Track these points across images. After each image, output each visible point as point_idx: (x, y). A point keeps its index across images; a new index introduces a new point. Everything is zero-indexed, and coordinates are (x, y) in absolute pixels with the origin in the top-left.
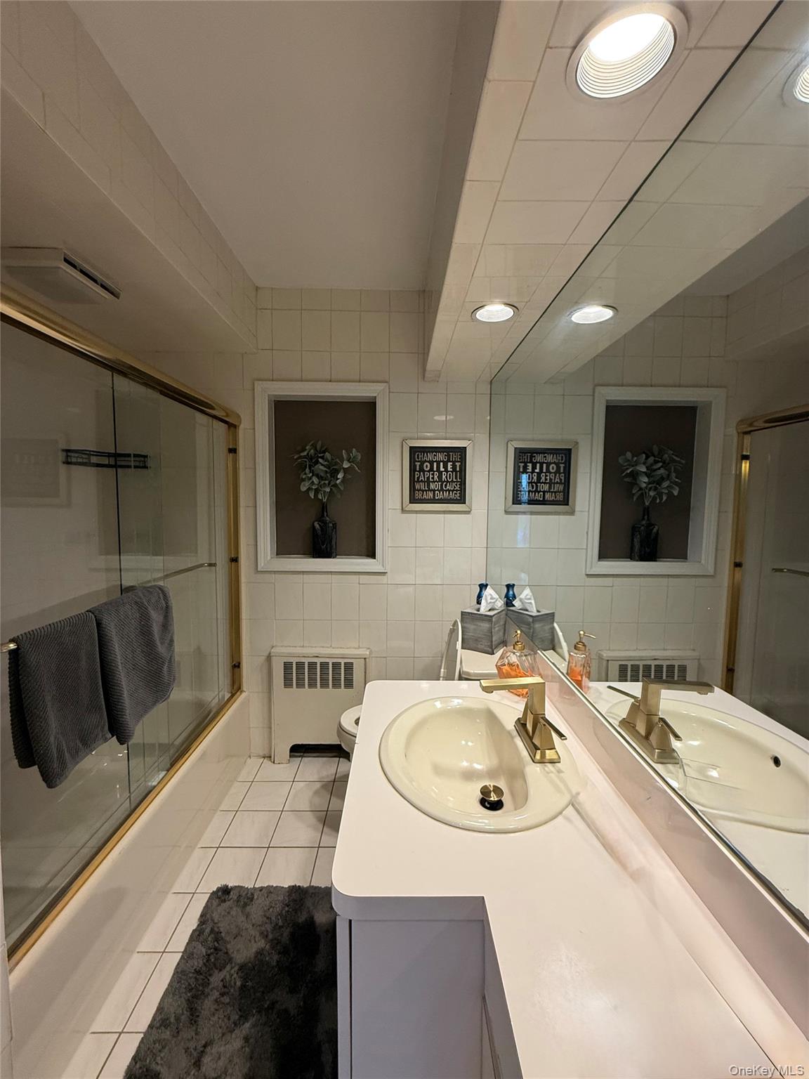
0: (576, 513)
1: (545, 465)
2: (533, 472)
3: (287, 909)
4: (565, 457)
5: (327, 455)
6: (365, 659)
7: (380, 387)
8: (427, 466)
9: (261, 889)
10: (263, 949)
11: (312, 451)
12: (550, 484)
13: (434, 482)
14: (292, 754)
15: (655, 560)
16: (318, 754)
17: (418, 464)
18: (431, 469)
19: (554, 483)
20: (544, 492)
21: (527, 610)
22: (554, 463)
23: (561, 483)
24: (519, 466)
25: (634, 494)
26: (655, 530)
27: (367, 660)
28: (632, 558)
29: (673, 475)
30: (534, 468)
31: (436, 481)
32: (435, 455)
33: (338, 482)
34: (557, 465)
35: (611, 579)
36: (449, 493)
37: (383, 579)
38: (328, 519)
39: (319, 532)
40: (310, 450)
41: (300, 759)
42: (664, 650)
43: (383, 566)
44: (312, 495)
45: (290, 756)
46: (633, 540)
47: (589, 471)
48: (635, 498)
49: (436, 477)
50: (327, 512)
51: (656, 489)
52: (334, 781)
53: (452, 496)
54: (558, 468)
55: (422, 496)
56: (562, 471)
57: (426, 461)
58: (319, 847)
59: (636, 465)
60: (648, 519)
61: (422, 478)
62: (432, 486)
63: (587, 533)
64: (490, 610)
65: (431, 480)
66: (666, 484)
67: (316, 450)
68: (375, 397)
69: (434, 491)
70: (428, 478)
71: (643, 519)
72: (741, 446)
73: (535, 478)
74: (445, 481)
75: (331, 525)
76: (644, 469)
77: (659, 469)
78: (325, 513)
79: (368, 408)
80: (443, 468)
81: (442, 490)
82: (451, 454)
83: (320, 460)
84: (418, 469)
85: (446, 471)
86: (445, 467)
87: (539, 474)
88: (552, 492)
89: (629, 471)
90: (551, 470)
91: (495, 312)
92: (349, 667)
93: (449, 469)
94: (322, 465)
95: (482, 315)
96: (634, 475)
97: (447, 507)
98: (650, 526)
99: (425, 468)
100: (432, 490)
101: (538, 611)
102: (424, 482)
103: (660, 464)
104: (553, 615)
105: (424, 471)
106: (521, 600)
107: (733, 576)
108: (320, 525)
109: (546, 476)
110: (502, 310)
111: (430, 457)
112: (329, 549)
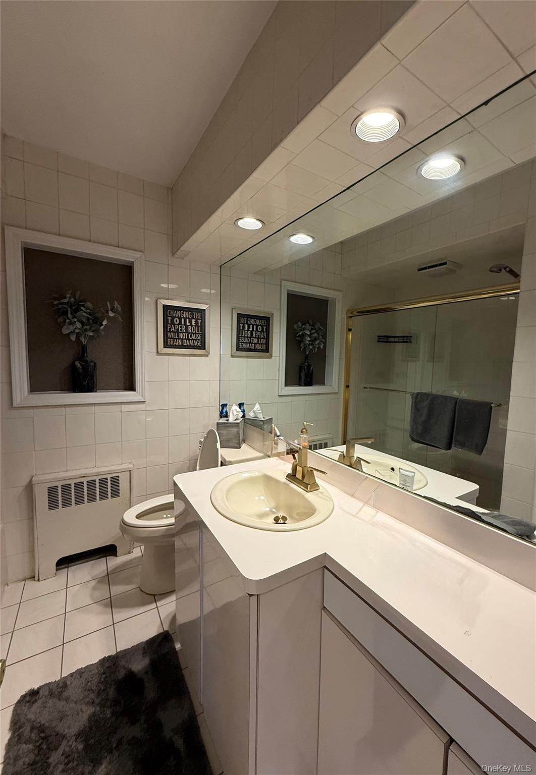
0: (272, 357)
1: (255, 326)
2: (248, 330)
3: (104, 676)
4: (266, 321)
5: (89, 305)
6: (130, 471)
7: (138, 255)
8: (176, 321)
9: (72, 675)
10: (94, 713)
11: (72, 299)
12: (258, 338)
13: (183, 333)
14: (58, 567)
15: (312, 386)
16: (85, 560)
17: (170, 318)
18: (180, 323)
19: (261, 338)
20: (255, 344)
21: (258, 418)
22: (260, 325)
23: (264, 338)
24: (240, 326)
25: (301, 347)
26: (311, 368)
27: (131, 472)
28: (300, 385)
29: (321, 337)
30: (249, 328)
31: (184, 332)
32: (182, 313)
33: (102, 327)
34: (262, 326)
35: (291, 398)
36: (193, 341)
37: (141, 407)
38: (88, 359)
39: (81, 370)
40: (70, 298)
41: (67, 569)
42: (317, 436)
43: (142, 396)
44: (73, 338)
45: (57, 570)
46: (300, 374)
47: (279, 332)
48: (302, 350)
49: (183, 329)
50: (87, 353)
51: (312, 344)
52: (108, 575)
53: (195, 343)
54: (263, 329)
55: (174, 342)
56: (265, 331)
57: (175, 317)
58: (114, 624)
59: (304, 330)
60: (308, 362)
61: (173, 329)
62: (181, 336)
63: (279, 370)
64: (236, 420)
65: (180, 331)
66: (317, 342)
67: (75, 299)
68: (133, 262)
69: (182, 339)
70: (178, 329)
71: (305, 362)
72: (348, 324)
73: (250, 334)
74: (190, 333)
75: (92, 364)
76: (309, 333)
77: (314, 333)
78: (85, 354)
79: (127, 270)
80: (189, 323)
81: (188, 339)
82: (194, 313)
83: (82, 308)
84: (170, 322)
85: (191, 325)
86: (190, 322)
87: (252, 332)
88: (260, 344)
89: (301, 333)
90: (259, 330)
91: (250, 223)
92: (115, 481)
93: (193, 324)
94: (85, 312)
95: (241, 223)
96: (303, 336)
97: (193, 352)
98: (309, 366)
99: (175, 322)
100: (181, 339)
101: (264, 418)
102: (175, 332)
103: (314, 331)
104: (271, 419)
105: (174, 325)
106: (254, 412)
107: (345, 392)
108: (81, 364)
109: (256, 333)
110: (254, 223)
111: (179, 314)
112: (90, 385)
